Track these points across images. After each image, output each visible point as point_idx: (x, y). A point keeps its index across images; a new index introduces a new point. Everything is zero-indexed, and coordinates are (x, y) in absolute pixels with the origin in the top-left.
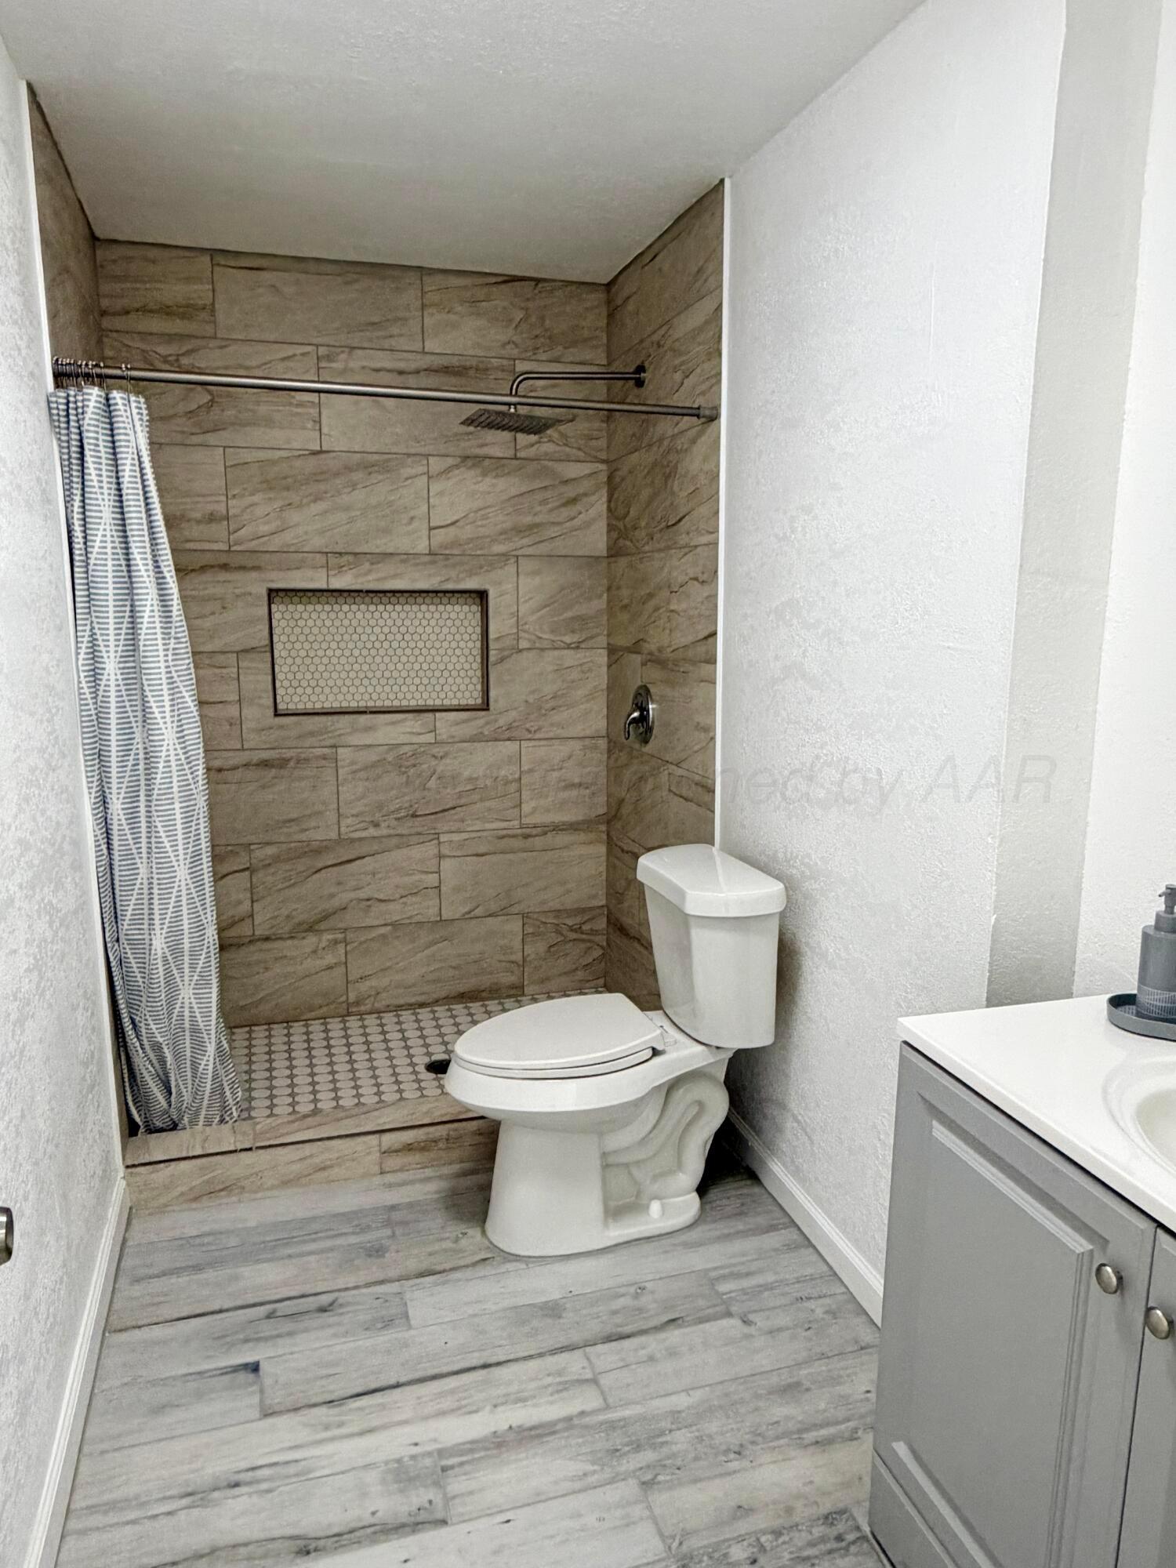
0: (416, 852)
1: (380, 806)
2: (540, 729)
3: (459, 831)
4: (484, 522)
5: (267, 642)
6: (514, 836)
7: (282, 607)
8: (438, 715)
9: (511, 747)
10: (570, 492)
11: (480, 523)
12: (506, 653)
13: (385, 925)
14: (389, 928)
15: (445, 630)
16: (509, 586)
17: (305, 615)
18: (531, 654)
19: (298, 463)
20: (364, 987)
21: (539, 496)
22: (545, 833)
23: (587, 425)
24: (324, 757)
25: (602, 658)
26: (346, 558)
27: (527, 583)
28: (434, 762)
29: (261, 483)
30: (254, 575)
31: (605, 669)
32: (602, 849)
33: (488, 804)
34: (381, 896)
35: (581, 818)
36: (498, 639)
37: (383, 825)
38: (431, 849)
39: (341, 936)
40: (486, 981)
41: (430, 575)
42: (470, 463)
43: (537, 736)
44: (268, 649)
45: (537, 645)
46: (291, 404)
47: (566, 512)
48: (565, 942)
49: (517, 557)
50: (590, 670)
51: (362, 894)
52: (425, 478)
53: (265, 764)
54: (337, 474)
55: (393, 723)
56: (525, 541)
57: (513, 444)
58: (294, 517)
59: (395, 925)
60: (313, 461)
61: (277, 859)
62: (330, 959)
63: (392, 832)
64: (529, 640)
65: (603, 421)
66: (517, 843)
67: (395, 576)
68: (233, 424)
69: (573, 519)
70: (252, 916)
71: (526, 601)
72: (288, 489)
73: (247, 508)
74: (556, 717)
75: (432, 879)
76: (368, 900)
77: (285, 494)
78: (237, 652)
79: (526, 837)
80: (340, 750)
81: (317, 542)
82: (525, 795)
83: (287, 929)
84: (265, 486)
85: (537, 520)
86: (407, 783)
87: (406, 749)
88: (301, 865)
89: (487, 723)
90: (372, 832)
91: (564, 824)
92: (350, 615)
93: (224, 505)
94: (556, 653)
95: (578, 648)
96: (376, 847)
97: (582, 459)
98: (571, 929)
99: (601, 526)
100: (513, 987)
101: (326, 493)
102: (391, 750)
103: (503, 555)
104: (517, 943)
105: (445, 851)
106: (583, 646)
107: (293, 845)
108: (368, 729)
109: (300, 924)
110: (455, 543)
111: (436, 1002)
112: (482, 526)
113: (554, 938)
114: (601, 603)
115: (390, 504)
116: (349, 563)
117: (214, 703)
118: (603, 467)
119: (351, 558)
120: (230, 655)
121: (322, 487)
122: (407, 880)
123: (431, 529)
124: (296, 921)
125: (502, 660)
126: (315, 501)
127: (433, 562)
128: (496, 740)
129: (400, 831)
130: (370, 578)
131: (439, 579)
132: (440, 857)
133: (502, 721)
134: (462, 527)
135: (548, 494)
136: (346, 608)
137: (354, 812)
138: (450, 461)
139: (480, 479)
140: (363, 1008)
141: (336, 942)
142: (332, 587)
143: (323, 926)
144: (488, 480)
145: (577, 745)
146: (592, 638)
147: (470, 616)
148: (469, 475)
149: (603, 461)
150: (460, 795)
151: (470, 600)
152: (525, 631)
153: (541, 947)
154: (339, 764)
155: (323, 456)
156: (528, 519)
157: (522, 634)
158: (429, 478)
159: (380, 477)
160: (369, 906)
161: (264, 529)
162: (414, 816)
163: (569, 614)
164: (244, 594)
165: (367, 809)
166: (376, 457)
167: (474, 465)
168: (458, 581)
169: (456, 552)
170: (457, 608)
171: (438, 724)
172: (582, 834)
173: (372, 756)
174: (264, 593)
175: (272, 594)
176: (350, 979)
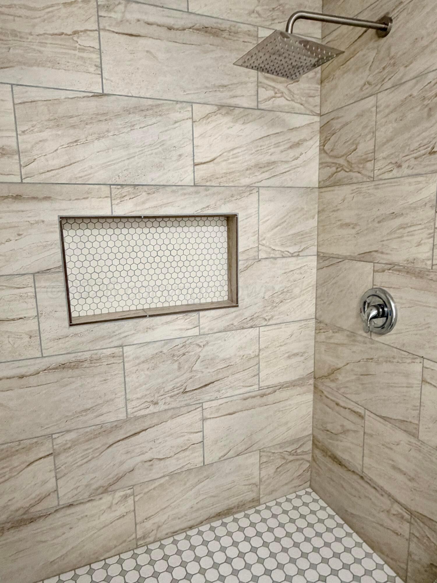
0: (185, 420)
1: (158, 390)
2: (272, 317)
3: (216, 399)
4: (235, 160)
5: (61, 263)
6: (254, 397)
7: (72, 232)
8: (202, 313)
9: (254, 332)
10: (295, 137)
11: (231, 161)
12: (250, 262)
13: (164, 476)
14: (167, 478)
16: (252, 210)
17: (92, 238)
18: (267, 262)
19: (82, 104)
20: (148, 525)
21: (274, 140)
22: (275, 391)
23: (307, 85)
24: (113, 356)
25: (313, 262)
26: (126, 189)
27: (266, 208)
28: (198, 350)
29: (49, 120)
30: (46, 205)
31: (315, 271)
32: (310, 397)
33: (237, 376)
34: (161, 457)
35: (297, 377)
36: (243, 252)
37: (160, 403)
38: (197, 415)
39: (129, 492)
40: (233, 501)
41: (194, 203)
42: (224, 111)
43: (271, 322)
44: (62, 269)
45: (272, 255)
46: (75, 49)
47: (292, 153)
48: (286, 463)
49: (258, 187)
50: (306, 272)
51: (147, 457)
52: (190, 122)
53: (63, 366)
54: (118, 116)
55: (167, 323)
56: (266, 175)
57: (256, 97)
58: (80, 152)
59: (171, 475)
60: (94, 103)
61: (75, 443)
62: (121, 510)
63: (167, 407)
64: (266, 252)
65: (318, 84)
66: (257, 401)
67: (166, 205)
68: (19, 63)
69: (297, 159)
70: (56, 490)
71: (264, 222)
72: (73, 127)
73: (37, 143)
74: (283, 308)
75: (198, 437)
76: (150, 461)
77: (71, 131)
78: (34, 274)
79: (262, 396)
80: (125, 348)
81: (101, 176)
82: (262, 365)
83: (86, 495)
84: (51, 123)
85: (273, 158)
86: (179, 368)
87: (178, 342)
88: (98, 443)
89: (236, 317)
90: (152, 409)
91: (286, 383)
92: (129, 237)
93: (15, 139)
94: (284, 260)
95: (298, 255)
96: (155, 421)
97: (304, 112)
98: (290, 453)
99: (315, 165)
100: (253, 500)
101: (108, 131)
102: (167, 343)
103: (248, 186)
104: (256, 473)
105: (207, 414)
106: (301, 254)
107: (88, 429)
108: (148, 329)
109: (97, 489)
110: (213, 177)
111: (201, 523)
112: (234, 163)
113: (280, 462)
114: (313, 223)
115: (162, 143)
116: (129, 193)
117: (13, 320)
118: (317, 119)
119: (130, 189)
120: (26, 277)
121: (103, 126)
122: (180, 441)
123: (195, 165)
124: (94, 487)
125: (247, 268)
126: (98, 139)
127: (197, 193)
128: (243, 328)
129: (173, 405)
130: (147, 206)
131: (201, 206)
132: (204, 419)
133: (247, 314)
134: (218, 163)
135: (280, 139)
136: (125, 231)
137: (139, 396)
138: (209, 109)
139: (232, 124)
140: (148, 540)
141: (126, 497)
142: (115, 214)
143: (114, 487)
144: (238, 127)
145: (294, 327)
146: (307, 248)
147: (219, 234)
148: (225, 121)
149: (317, 115)
150: (218, 371)
151: (219, 223)
152: (263, 245)
153: (271, 470)
154: (125, 360)
155: (105, 98)
156: (265, 159)
157: (261, 247)
158: (193, 122)
159: (154, 120)
160: (152, 465)
161: (56, 163)
162: (185, 392)
163: (291, 232)
164: (37, 222)
165: (148, 392)
166: (150, 102)
167: (227, 113)
168: (215, 208)
169: (213, 184)
170: (210, 229)
171: (201, 321)
172: (298, 388)
173: (152, 351)
174: (56, 220)
175: (64, 221)
176: (137, 522)
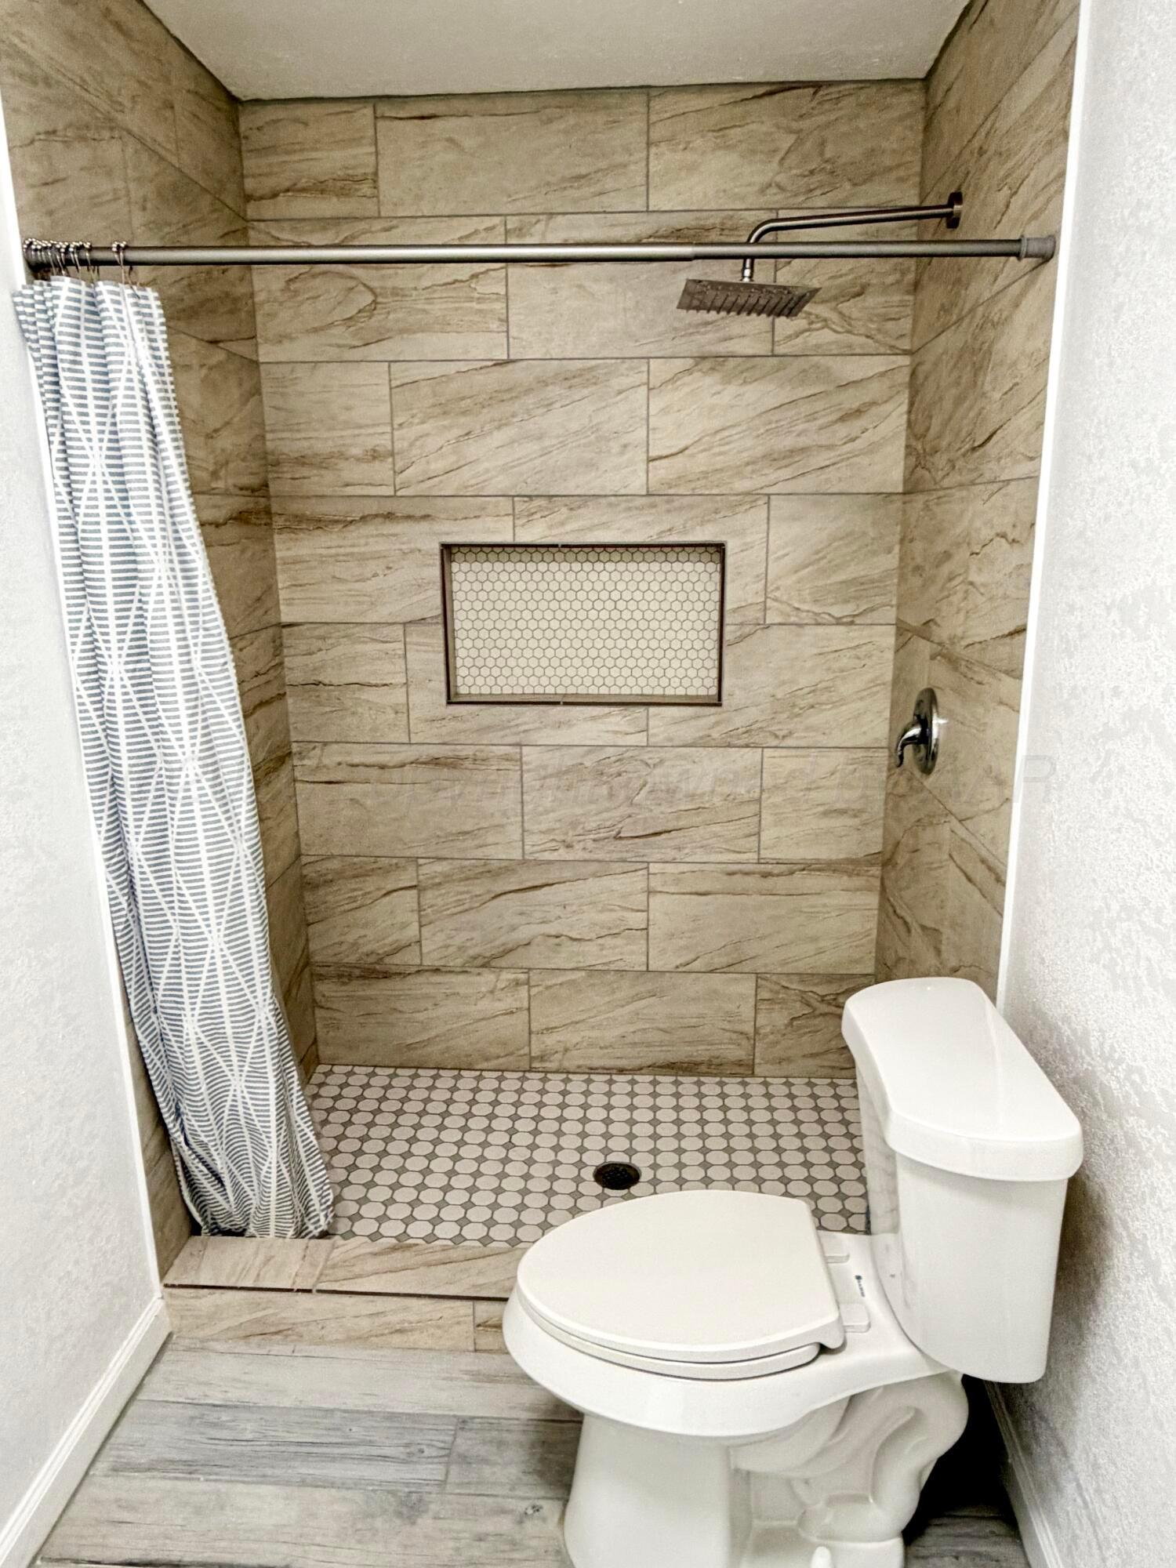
0: (619, 884)
1: (574, 825)
2: (791, 733)
3: (673, 861)
4: (723, 449)
5: (440, 611)
6: (747, 874)
7: (465, 566)
8: (653, 710)
9: (751, 756)
10: (851, 400)
11: (716, 450)
12: (747, 630)
13: (577, 969)
14: (583, 973)
15: (671, 596)
16: (756, 536)
17: (493, 576)
18: (784, 630)
19: (480, 378)
20: (550, 1040)
21: (805, 408)
22: (792, 873)
23: (882, 299)
24: (507, 758)
25: (887, 638)
26: (537, 502)
27: (782, 533)
28: (644, 771)
29: (434, 406)
30: (424, 526)
31: (889, 655)
32: (873, 900)
33: (716, 828)
34: (574, 935)
35: (842, 856)
36: (735, 611)
37: (577, 847)
38: (638, 881)
39: (523, 977)
40: (701, 1052)
41: (648, 524)
42: (707, 365)
43: (789, 742)
44: (440, 620)
45: (793, 619)
46: (471, 299)
47: (843, 430)
48: (813, 1015)
49: (769, 495)
50: (869, 656)
51: (551, 929)
52: (644, 389)
53: (436, 762)
54: (529, 391)
55: (593, 718)
56: (785, 473)
57: (769, 335)
58: (472, 449)
59: (591, 971)
60: (497, 374)
61: (447, 878)
62: (508, 1002)
63: (587, 856)
64: (782, 613)
65: (908, 293)
66: (751, 882)
67: (604, 525)
68: (401, 331)
69: (853, 440)
70: (419, 942)
71: (778, 558)
72: (464, 413)
73: (416, 440)
74: (815, 719)
75: (637, 920)
76: (557, 937)
77: (462, 420)
78: (404, 624)
79: (766, 875)
80: (525, 750)
81: (500, 483)
82: (767, 818)
83: (459, 961)
84: (438, 410)
85: (803, 441)
86: (611, 796)
87: (610, 751)
88: (479, 888)
89: (717, 723)
90: (563, 854)
91: (818, 861)
92: (548, 576)
93: (388, 437)
94: (820, 630)
95: (852, 623)
96: (567, 874)
97: (872, 351)
98: (823, 999)
99: (896, 451)
100: (739, 1063)
101: (513, 416)
102: (589, 752)
103: (748, 494)
104: (747, 1011)
105: (655, 883)
106: (858, 620)
107: (467, 863)
108: (559, 725)
109: (475, 958)
110: (681, 479)
111: (638, 1070)
112: (720, 454)
113: (799, 1009)
114: (891, 561)
115: (596, 428)
116: (540, 508)
117: (376, 686)
118: (905, 360)
119: (543, 502)
120: (395, 627)
121: (507, 408)
122: (605, 917)
123: (650, 460)
124: (472, 952)
125: (742, 638)
126: (499, 428)
127: (653, 506)
128: (729, 746)
129: (600, 856)
130: (568, 528)
131: (657, 529)
132: (650, 892)
133: (739, 721)
134: (693, 456)
135: (819, 405)
136: (543, 567)
137: (543, 827)
138: (679, 364)
139: (719, 388)
140: (547, 1065)
141: (518, 983)
142: (521, 540)
143: (503, 963)
144: (732, 389)
145: (840, 757)
146: (872, 609)
147: (705, 577)
148: (706, 383)
149: (905, 353)
150: (678, 815)
151: (706, 557)
152: (776, 600)
153: (780, 1018)
154: (525, 767)
155: (510, 367)
156: (789, 442)
157: (769, 603)
158: (649, 389)
159: (585, 392)
160: (558, 945)
161: (437, 466)
162: (618, 838)
163: (842, 576)
164: (412, 551)
165: (558, 825)
166: (579, 364)
167: (713, 369)
168: (685, 532)
169: (681, 491)
170: (688, 566)
171: (651, 723)
172: (845, 878)
173: (568, 759)
174: (437, 549)
175: (448, 551)
176: (533, 1029)
